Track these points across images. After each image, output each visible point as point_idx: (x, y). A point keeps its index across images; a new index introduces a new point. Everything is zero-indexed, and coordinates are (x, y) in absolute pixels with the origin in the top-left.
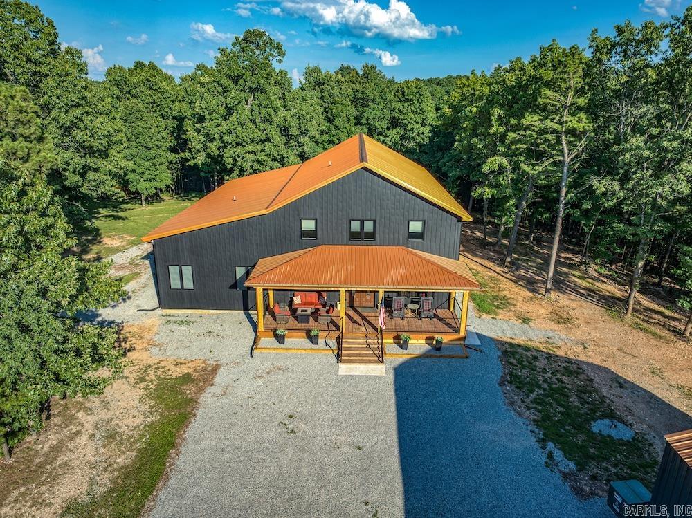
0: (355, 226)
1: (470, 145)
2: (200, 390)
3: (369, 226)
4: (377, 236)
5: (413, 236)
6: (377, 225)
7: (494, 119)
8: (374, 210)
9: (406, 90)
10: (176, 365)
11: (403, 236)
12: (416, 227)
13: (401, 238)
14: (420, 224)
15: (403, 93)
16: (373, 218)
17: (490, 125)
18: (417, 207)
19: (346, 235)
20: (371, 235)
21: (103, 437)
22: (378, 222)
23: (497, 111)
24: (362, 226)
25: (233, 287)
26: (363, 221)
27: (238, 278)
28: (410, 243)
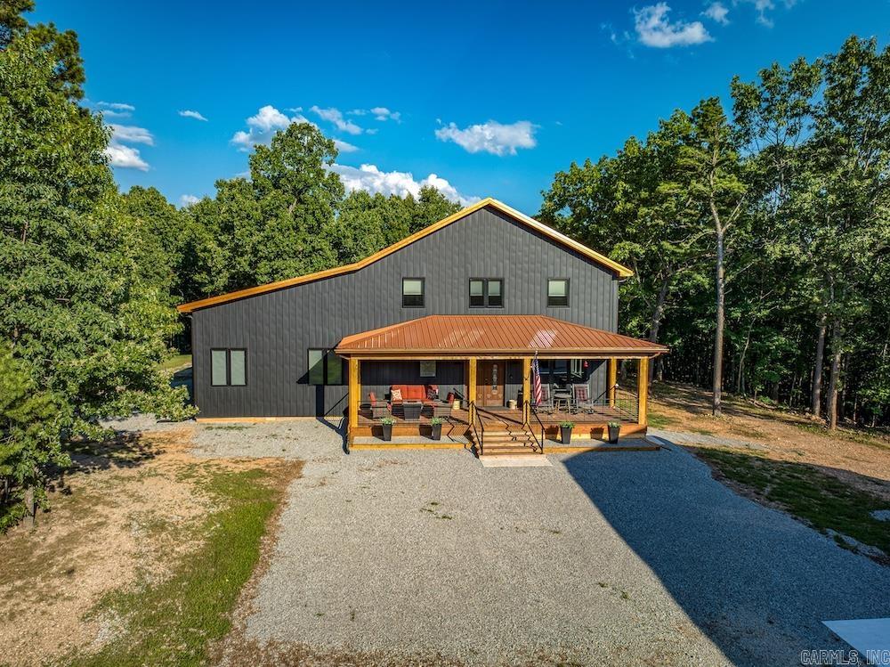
0: (476, 288)
2: (285, 482)
3: (494, 288)
4: (506, 301)
5: (554, 301)
6: (506, 286)
7: (618, 195)
8: (501, 264)
10: (237, 462)
12: (557, 288)
13: (538, 302)
14: (563, 284)
16: (501, 276)
18: (558, 260)
19: (464, 301)
20: (497, 301)
21: (144, 527)
22: (507, 281)
24: (485, 288)
25: (305, 380)
26: (485, 282)
27: (312, 365)
28: (551, 309)
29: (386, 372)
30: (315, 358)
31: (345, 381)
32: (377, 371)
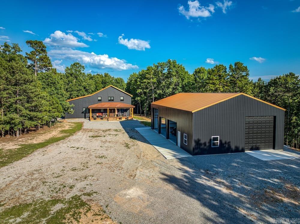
0: (109, 98)
1: (134, 87)
3: (112, 98)
5: (121, 100)
6: (114, 98)
7: (138, 81)
9: (117, 80)
11: (119, 100)
12: (122, 98)
15: (117, 81)
16: (113, 96)
17: (137, 83)
18: (122, 94)
19: (108, 100)
20: (113, 100)
23: (138, 79)
24: (111, 98)
25: (83, 113)
26: (111, 97)
27: (84, 111)
28: (121, 101)
29: (96, 111)
30: (84, 109)
31: (89, 113)
32: (94, 111)
